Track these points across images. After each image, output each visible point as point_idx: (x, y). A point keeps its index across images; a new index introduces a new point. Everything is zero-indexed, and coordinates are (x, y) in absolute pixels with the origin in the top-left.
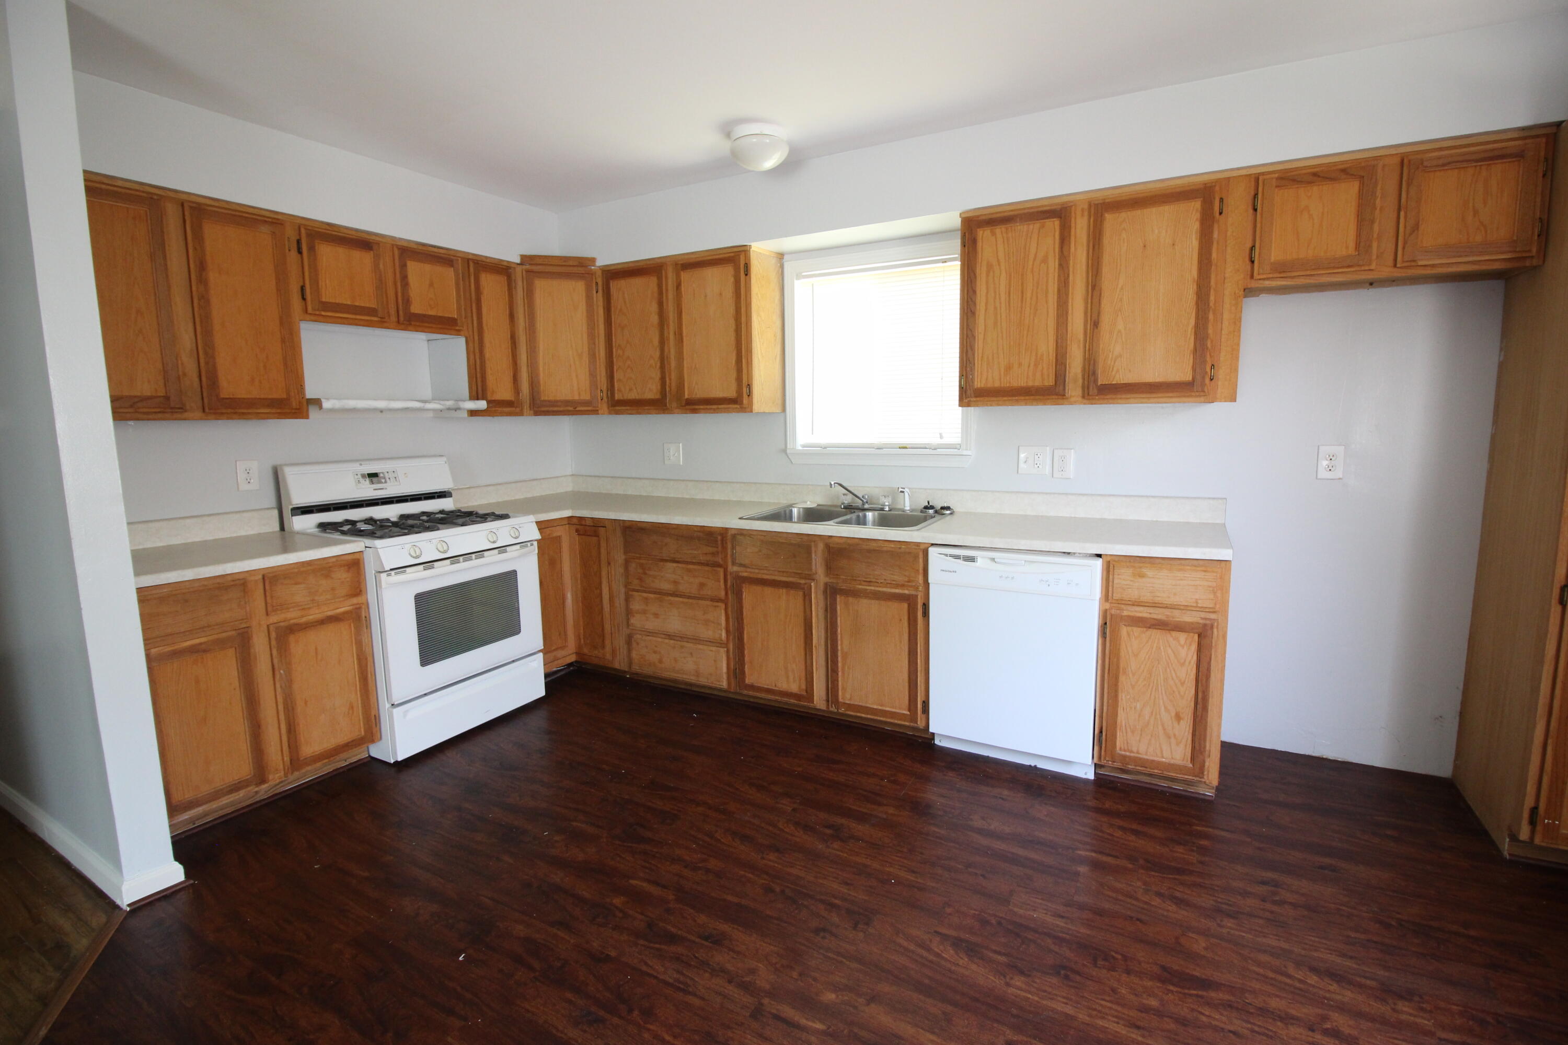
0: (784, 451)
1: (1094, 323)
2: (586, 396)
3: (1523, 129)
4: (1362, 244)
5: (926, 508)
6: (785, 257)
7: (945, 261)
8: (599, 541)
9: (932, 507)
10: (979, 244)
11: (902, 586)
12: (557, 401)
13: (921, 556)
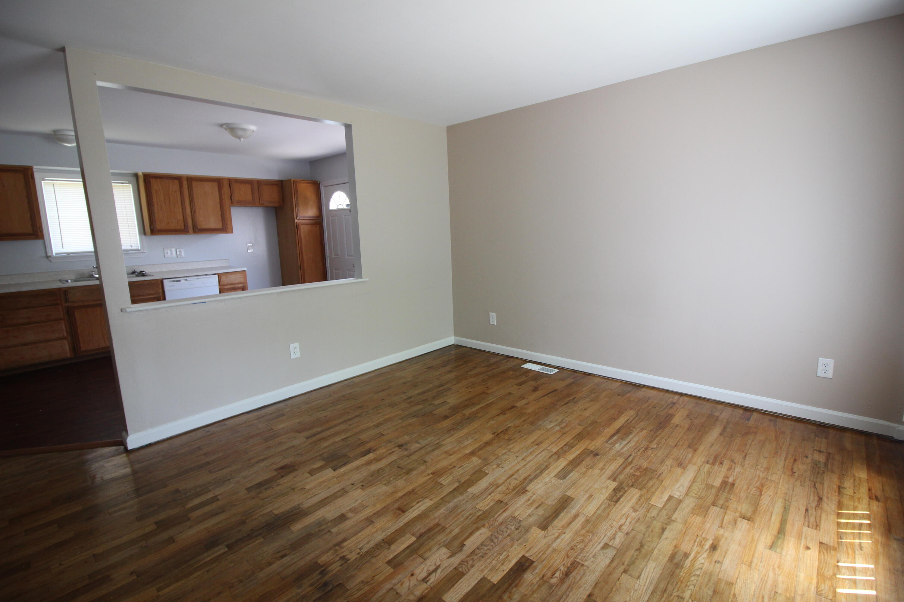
0: (47, 257)
1: (193, 212)
3: (277, 180)
4: (253, 199)
9: (136, 272)
10: (152, 184)
11: (154, 294)
13: (160, 283)
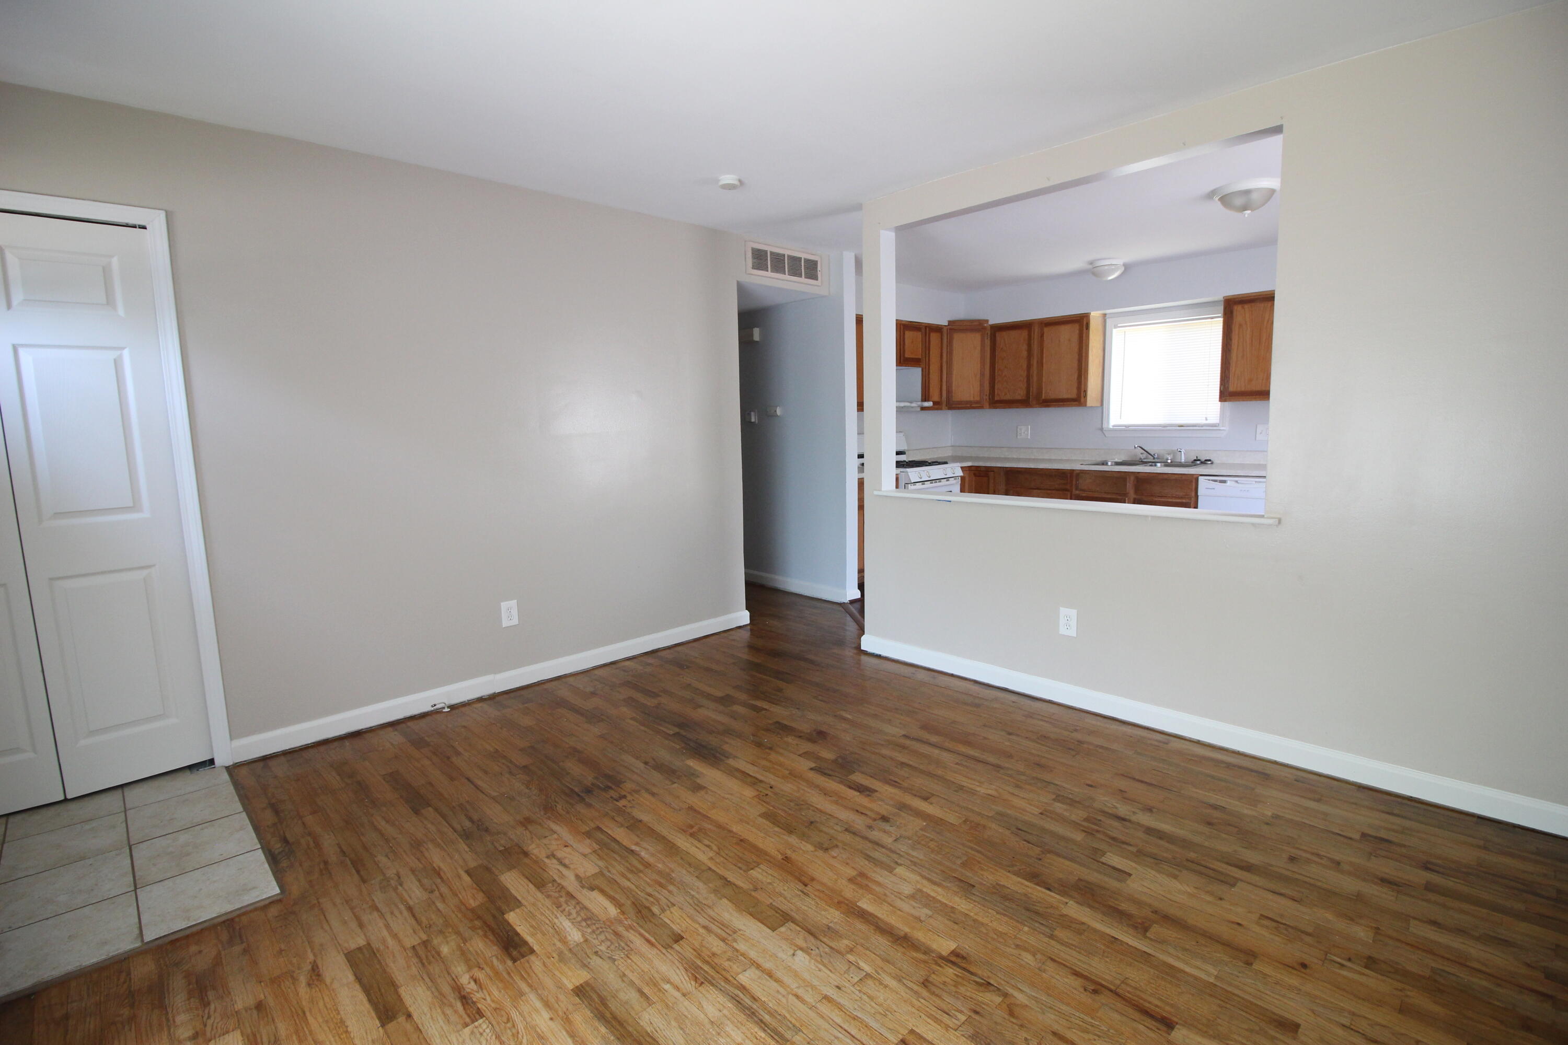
0: (1102, 429)
2: (977, 398)
5: (1195, 460)
6: (1107, 316)
7: (1212, 318)
8: (989, 480)
9: (1199, 460)
10: (1235, 313)
11: (1182, 498)
12: (961, 402)
13: (1194, 481)
